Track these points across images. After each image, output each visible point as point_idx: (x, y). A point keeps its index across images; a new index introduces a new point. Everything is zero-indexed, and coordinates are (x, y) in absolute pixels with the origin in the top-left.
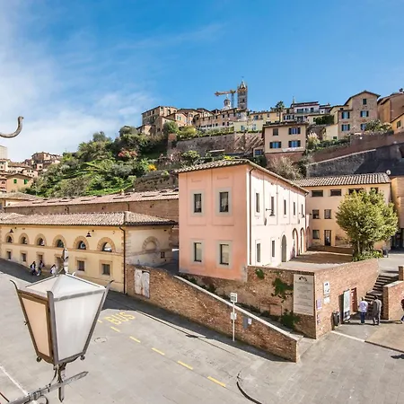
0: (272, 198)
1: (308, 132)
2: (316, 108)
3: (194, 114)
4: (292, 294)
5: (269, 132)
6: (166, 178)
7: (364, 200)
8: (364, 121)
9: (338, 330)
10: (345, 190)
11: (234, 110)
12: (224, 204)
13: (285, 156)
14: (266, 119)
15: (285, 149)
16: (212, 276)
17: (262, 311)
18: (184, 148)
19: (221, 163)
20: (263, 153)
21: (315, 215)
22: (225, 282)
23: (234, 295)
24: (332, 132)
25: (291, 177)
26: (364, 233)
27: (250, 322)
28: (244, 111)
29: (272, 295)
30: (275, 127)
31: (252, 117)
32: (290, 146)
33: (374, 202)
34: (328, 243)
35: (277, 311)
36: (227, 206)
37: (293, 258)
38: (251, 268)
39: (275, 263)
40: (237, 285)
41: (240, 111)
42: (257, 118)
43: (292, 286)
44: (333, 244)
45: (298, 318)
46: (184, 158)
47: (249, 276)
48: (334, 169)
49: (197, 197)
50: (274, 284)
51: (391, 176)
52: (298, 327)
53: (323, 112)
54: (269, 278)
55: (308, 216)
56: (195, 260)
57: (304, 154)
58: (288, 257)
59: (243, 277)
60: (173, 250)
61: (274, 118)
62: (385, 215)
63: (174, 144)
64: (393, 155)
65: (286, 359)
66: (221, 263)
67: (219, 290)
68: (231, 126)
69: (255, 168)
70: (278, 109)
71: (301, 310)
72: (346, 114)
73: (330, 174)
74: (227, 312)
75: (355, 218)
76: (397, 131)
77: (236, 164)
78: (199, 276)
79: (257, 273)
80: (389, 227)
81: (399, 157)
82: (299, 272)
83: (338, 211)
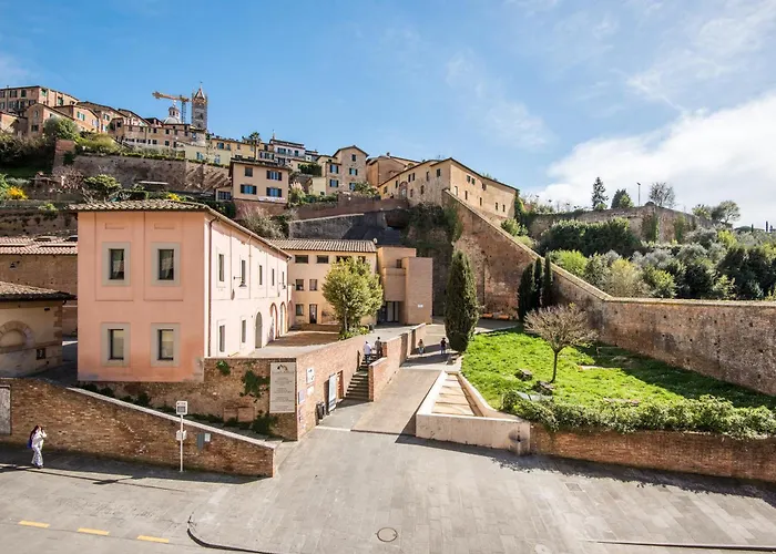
0: (243, 262)
1: (291, 180)
2: (301, 152)
3: (113, 115)
4: (268, 390)
5: (239, 171)
6: (50, 215)
7: (352, 270)
8: (353, 179)
9: (323, 424)
10: (332, 257)
11: (186, 126)
12: (167, 267)
13: (262, 206)
14: (235, 151)
15: (262, 196)
16: (143, 379)
17: (225, 420)
18: (90, 168)
19: (162, 204)
20: (231, 198)
21: (299, 286)
22: (168, 386)
23: (182, 404)
24: (319, 186)
25: (269, 235)
26: (350, 307)
27: (207, 438)
28: (201, 131)
29: (242, 395)
30: (250, 165)
31: (215, 143)
32: (268, 194)
33: (361, 273)
34: (313, 321)
35: (247, 416)
36: (172, 271)
37: (271, 342)
38: (209, 362)
39: (247, 350)
40: (186, 389)
41: (195, 131)
42: (222, 147)
43: (268, 378)
44: (319, 322)
45: (276, 419)
46: (90, 185)
47: (207, 373)
48: (321, 231)
49: (116, 255)
50: (243, 380)
51: (377, 245)
52: (275, 431)
53: (309, 159)
54: (237, 373)
55: (290, 287)
56: (112, 358)
57: (286, 207)
58: (264, 341)
59: (197, 375)
60: (64, 343)
61: (247, 152)
62: (372, 287)
63: (68, 159)
64: (379, 221)
65: (260, 477)
66: (161, 358)
67: (155, 401)
68: (179, 149)
69: (217, 219)
70: (252, 141)
71: (279, 408)
72: (334, 167)
73: (317, 236)
74: (170, 430)
75: (343, 291)
76: (384, 197)
77: (187, 210)
78: (120, 383)
79: (219, 367)
80: (375, 299)
81: (385, 225)
82: (277, 360)
83: (325, 282)
